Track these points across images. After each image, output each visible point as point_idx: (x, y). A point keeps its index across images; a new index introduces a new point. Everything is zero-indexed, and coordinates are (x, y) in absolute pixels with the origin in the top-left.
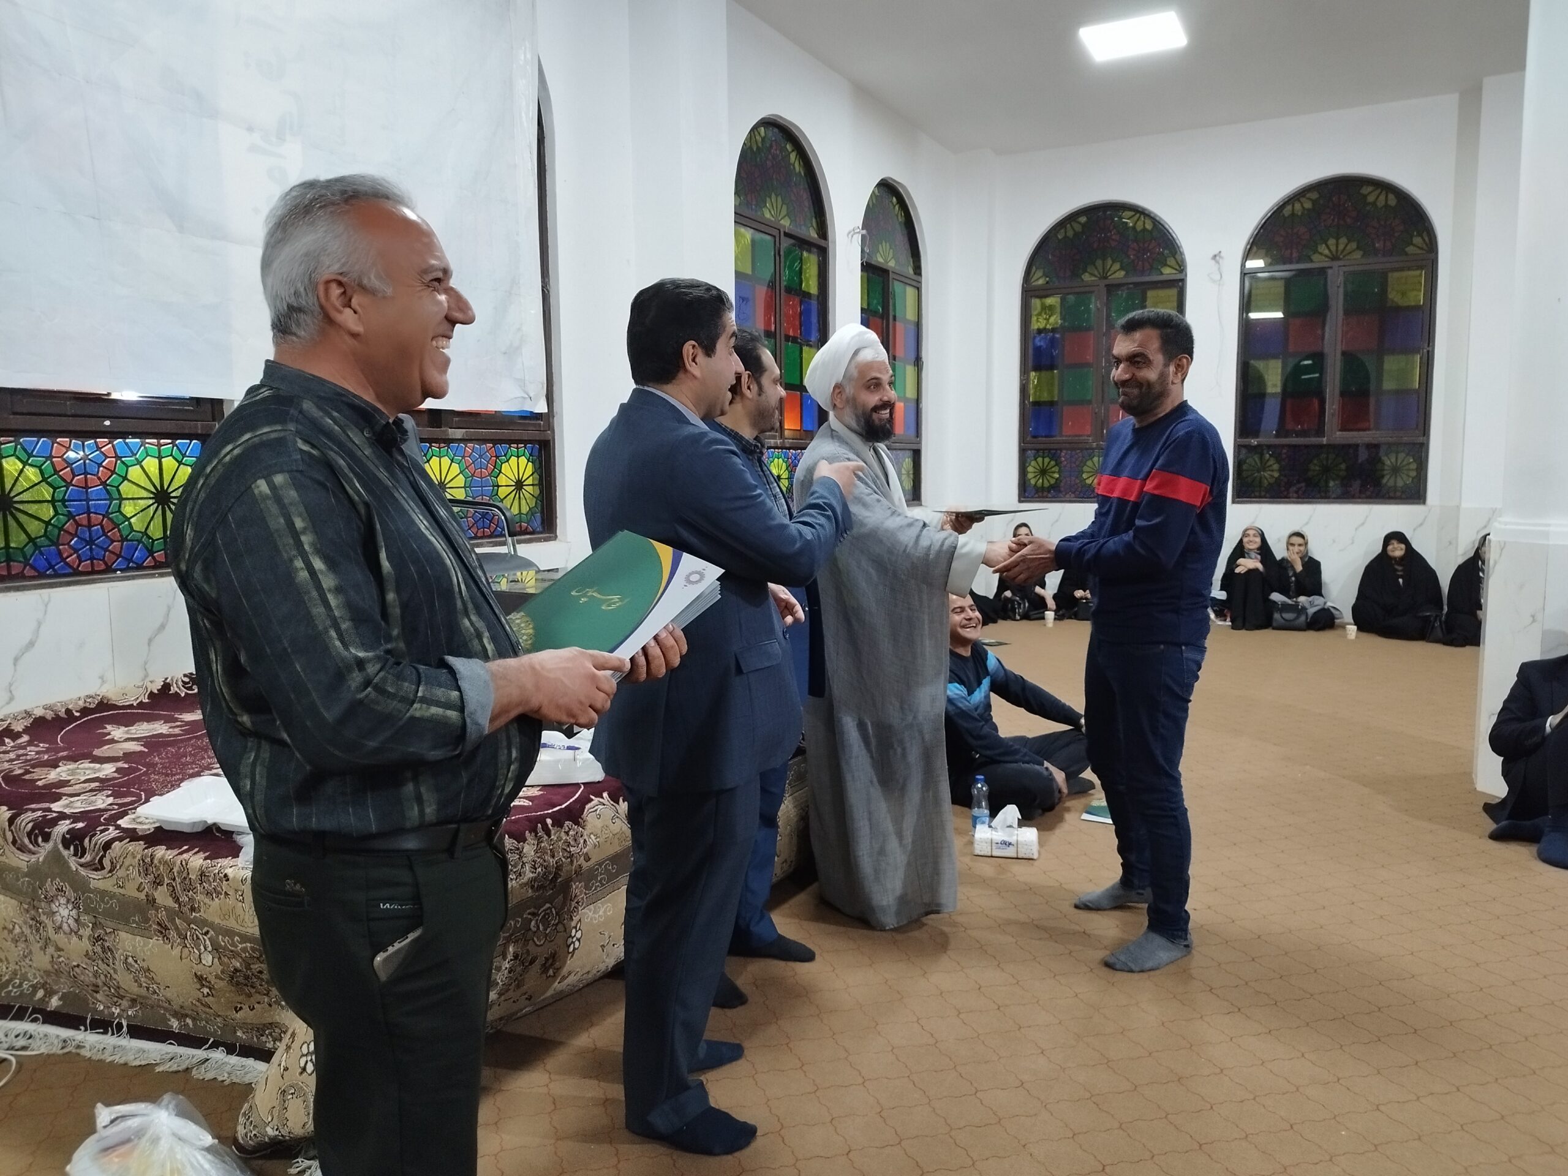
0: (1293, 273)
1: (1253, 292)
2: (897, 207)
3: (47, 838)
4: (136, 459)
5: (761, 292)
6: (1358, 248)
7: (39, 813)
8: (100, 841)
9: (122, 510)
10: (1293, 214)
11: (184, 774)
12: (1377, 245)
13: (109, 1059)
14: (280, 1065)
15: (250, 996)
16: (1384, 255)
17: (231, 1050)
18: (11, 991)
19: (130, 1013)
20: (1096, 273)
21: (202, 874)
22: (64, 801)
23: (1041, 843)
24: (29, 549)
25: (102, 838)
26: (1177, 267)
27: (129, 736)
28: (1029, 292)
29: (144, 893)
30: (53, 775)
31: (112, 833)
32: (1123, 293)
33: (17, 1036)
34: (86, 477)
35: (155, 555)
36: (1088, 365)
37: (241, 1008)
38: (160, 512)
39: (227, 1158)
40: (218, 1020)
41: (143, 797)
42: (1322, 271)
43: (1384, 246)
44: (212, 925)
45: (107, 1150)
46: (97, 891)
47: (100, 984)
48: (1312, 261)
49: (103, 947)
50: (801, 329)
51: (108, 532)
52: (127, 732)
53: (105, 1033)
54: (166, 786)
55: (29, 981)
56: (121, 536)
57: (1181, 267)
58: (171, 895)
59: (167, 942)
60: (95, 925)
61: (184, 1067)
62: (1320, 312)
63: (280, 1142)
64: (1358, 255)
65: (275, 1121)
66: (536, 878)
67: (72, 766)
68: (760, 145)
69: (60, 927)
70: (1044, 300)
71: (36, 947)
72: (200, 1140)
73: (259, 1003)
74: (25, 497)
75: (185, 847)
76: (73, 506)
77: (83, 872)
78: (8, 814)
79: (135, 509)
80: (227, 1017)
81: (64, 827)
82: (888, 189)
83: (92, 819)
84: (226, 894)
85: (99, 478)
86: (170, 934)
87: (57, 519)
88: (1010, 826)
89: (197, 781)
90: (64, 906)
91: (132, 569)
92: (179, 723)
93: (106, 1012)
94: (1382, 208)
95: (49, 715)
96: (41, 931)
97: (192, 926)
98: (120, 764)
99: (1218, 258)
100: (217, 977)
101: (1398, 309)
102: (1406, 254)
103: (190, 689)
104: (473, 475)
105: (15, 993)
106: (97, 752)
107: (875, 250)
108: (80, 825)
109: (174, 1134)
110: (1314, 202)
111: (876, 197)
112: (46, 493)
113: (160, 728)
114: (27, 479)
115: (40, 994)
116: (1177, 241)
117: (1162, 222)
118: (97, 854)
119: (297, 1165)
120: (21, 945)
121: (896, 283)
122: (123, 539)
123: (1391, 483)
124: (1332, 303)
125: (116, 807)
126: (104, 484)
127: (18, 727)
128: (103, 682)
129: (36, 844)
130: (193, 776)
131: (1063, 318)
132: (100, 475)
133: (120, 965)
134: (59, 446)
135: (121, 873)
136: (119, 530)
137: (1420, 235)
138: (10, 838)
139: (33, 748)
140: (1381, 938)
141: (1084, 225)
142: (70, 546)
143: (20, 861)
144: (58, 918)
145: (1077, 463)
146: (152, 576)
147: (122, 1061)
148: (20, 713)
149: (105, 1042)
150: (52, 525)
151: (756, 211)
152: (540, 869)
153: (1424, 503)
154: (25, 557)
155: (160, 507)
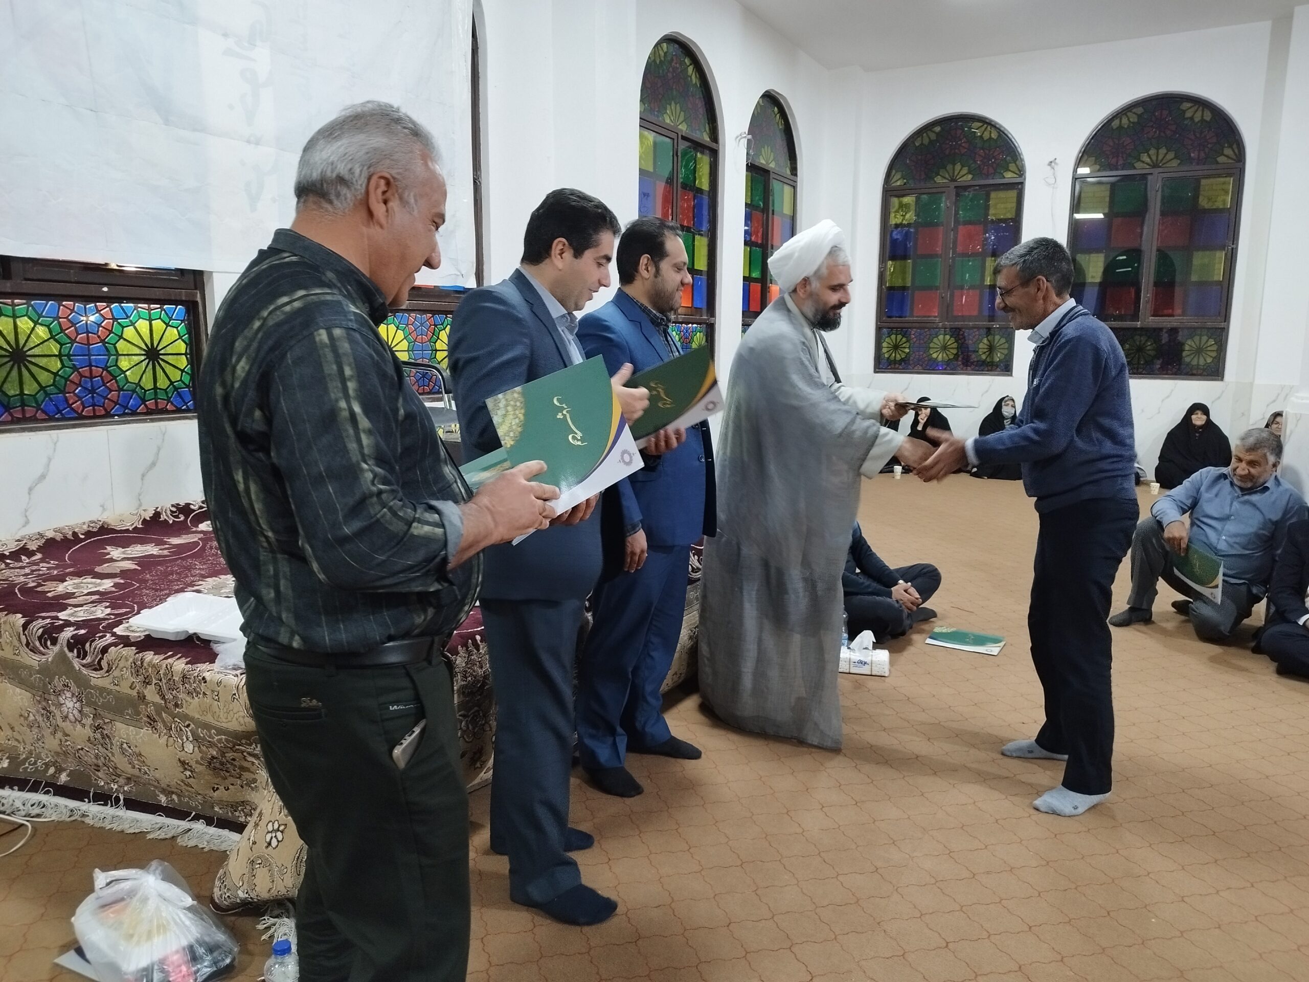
0: (1118, 178)
1: (1083, 195)
2: (778, 116)
3: (54, 642)
4: (131, 321)
5: (661, 186)
6: (1176, 157)
7: (48, 621)
8: (98, 646)
9: (119, 364)
10: (1120, 127)
11: (170, 590)
12: (1192, 155)
13: (109, 827)
14: (249, 839)
15: (225, 778)
16: (1198, 164)
17: (209, 822)
18: (28, 768)
19: (126, 789)
20: (947, 176)
21: (184, 678)
22: (69, 611)
23: (892, 663)
24: (40, 396)
25: (100, 643)
26: (1018, 172)
27: (125, 556)
28: (889, 192)
29: (136, 690)
30: (61, 588)
31: (109, 639)
32: (969, 194)
33: (32, 805)
34: (88, 336)
35: (147, 403)
36: (937, 256)
37: (218, 789)
38: (150, 366)
39: (205, 916)
40: (199, 797)
41: (136, 608)
42: (1144, 177)
43: (1199, 156)
44: (192, 719)
45: (104, 906)
46: (95, 688)
47: (101, 764)
48: (1135, 168)
49: (102, 734)
50: (694, 220)
51: (108, 383)
52: (124, 553)
53: (106, 804)
54: (155, 599)
55: (43, 760)
56: (118, 386)
57: (1021, 172)
58: (158, 693)
59: (155, 732)
60: (95, 715)
61: (169, 836)
62: (1139, 212)
63: (250, 903)
64: (1175, 163)
65: (245, 886)
66: (467, 685)
67: (77, 580)
68: (663, 59)
69: (66, 717)
70: (901, 199)
71: (47, 732)
72: (182, 901)
73: (232, 784)
74: (36, 351)
75: (170, 653)
76: (77, 360)
77: (85, 671)
78: (22, 621)
79: (130, 364)
80: (206, 795)
81: (68, 633)
82: (771, 99)
83: (93, 627)
84: (204, 694)
85: (99, 337)
86: (157, 725)
87: (64, 371)
88: (866, 648)
89: (181, 596)
90: (70, 699)
91: (127, 414)
92: (167, 546)
93: (106, 787)
94: (1198, 122)
95: (59, 537)
96: (51, 719)
97: (176, 719)
98: (118, 580)
99: (1053, 164)
100: (197, 762)
101: (1206, 211)
102: (1217, 163)
103: (177, 517)
104: (415, 341)
105: (32, 768)
106: (98, 569)
107: (758, 153)
108: (82, 632)
109: (160, 895)
110: (1139, 116)
111: (761, 106)
112: (54, 348)
113: (151, 550)
114: (38, 336)
115: (52, 770)
116: (1019, 150)
117: (1006, 132)
118: (96, 657)
119: (264, 922)
120: (35, 730)
121: (775, 181)
122: (120, 389)
123: (1195, 362)
124: (1151, 204)
125: (113, 617)
126: (103, 341)
127: (33, 546)
128: (104, 510)
129: (46, 647)
130: (178, 591)
131: (917, 215)
132: (99, 334)
133: (116, 750)
134: (65, 309)
135: (116, 673)
136: (117, 381)
137: (1230, 146)
138: (24, 641)
139: (45, 565)
140: (1183, 751)
141: (938, 134)
142: (75, 395)
143: (32, 660)
144: (65, 709)
145: (926, 339)
146: (144, 421)
147: (119, 829)
148: (34, 534)
149: (105, 812)
150: (60, 376)
151: (658, 117)
152: (470, 679)
153: (1222, 379)
154: (36, 402)
155: (151, 362)
